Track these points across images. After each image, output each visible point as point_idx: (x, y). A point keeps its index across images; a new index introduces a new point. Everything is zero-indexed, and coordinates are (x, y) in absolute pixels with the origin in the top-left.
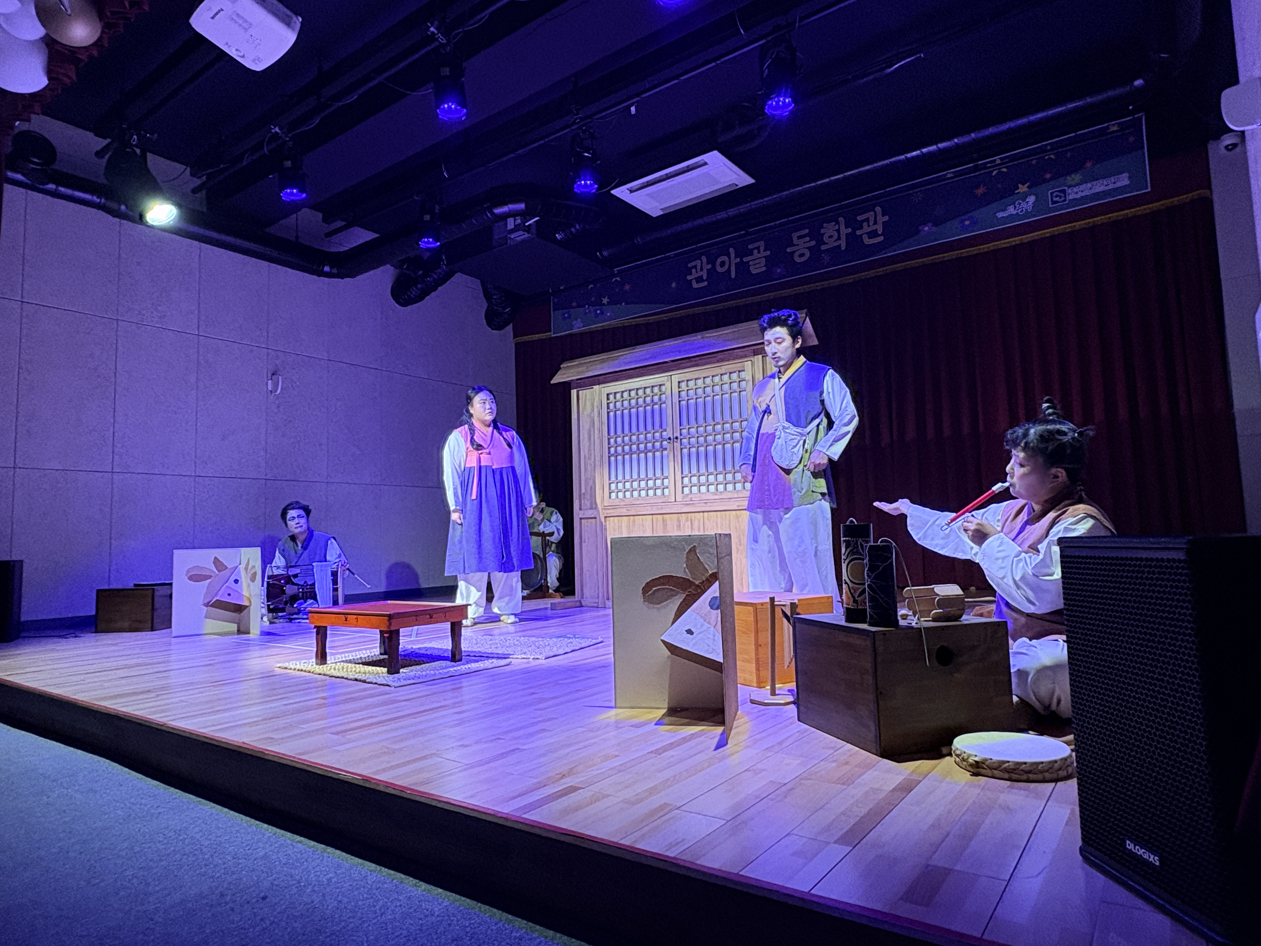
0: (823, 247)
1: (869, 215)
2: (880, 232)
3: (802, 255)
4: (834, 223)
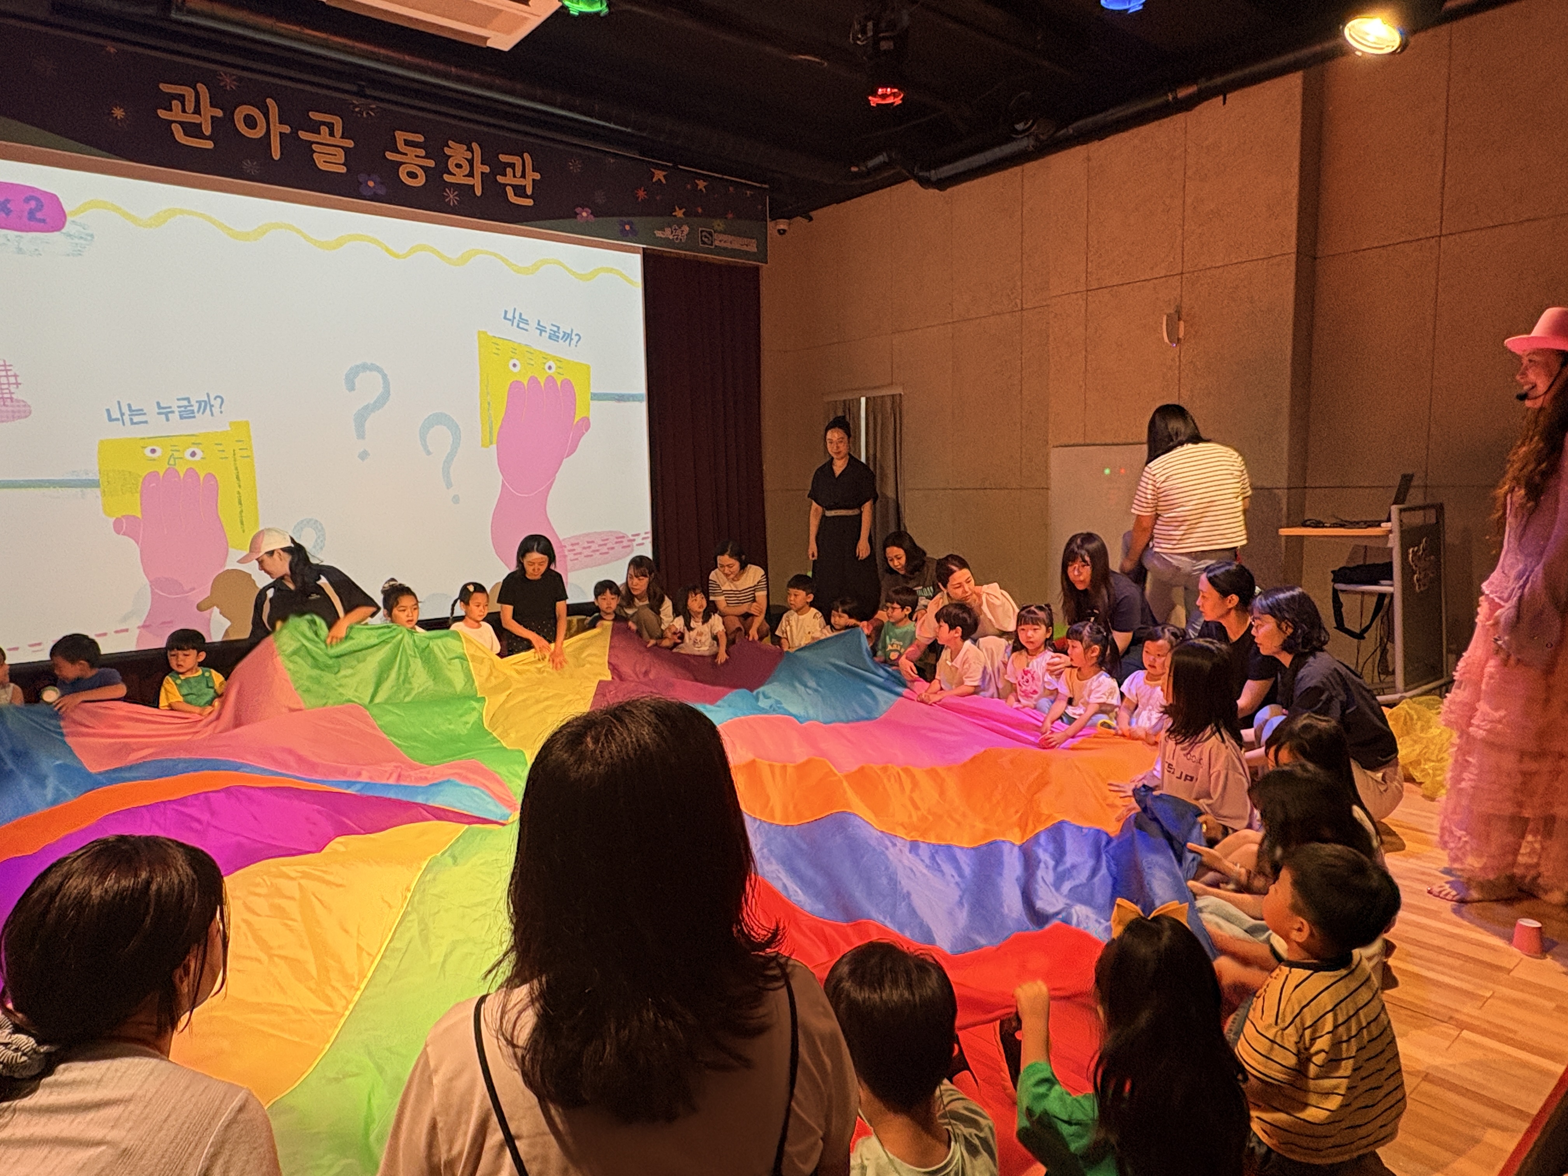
0: (446, 177)
1: (516, 160)
2: (529, 191)
3: (412, 175)
4: (465, 147)
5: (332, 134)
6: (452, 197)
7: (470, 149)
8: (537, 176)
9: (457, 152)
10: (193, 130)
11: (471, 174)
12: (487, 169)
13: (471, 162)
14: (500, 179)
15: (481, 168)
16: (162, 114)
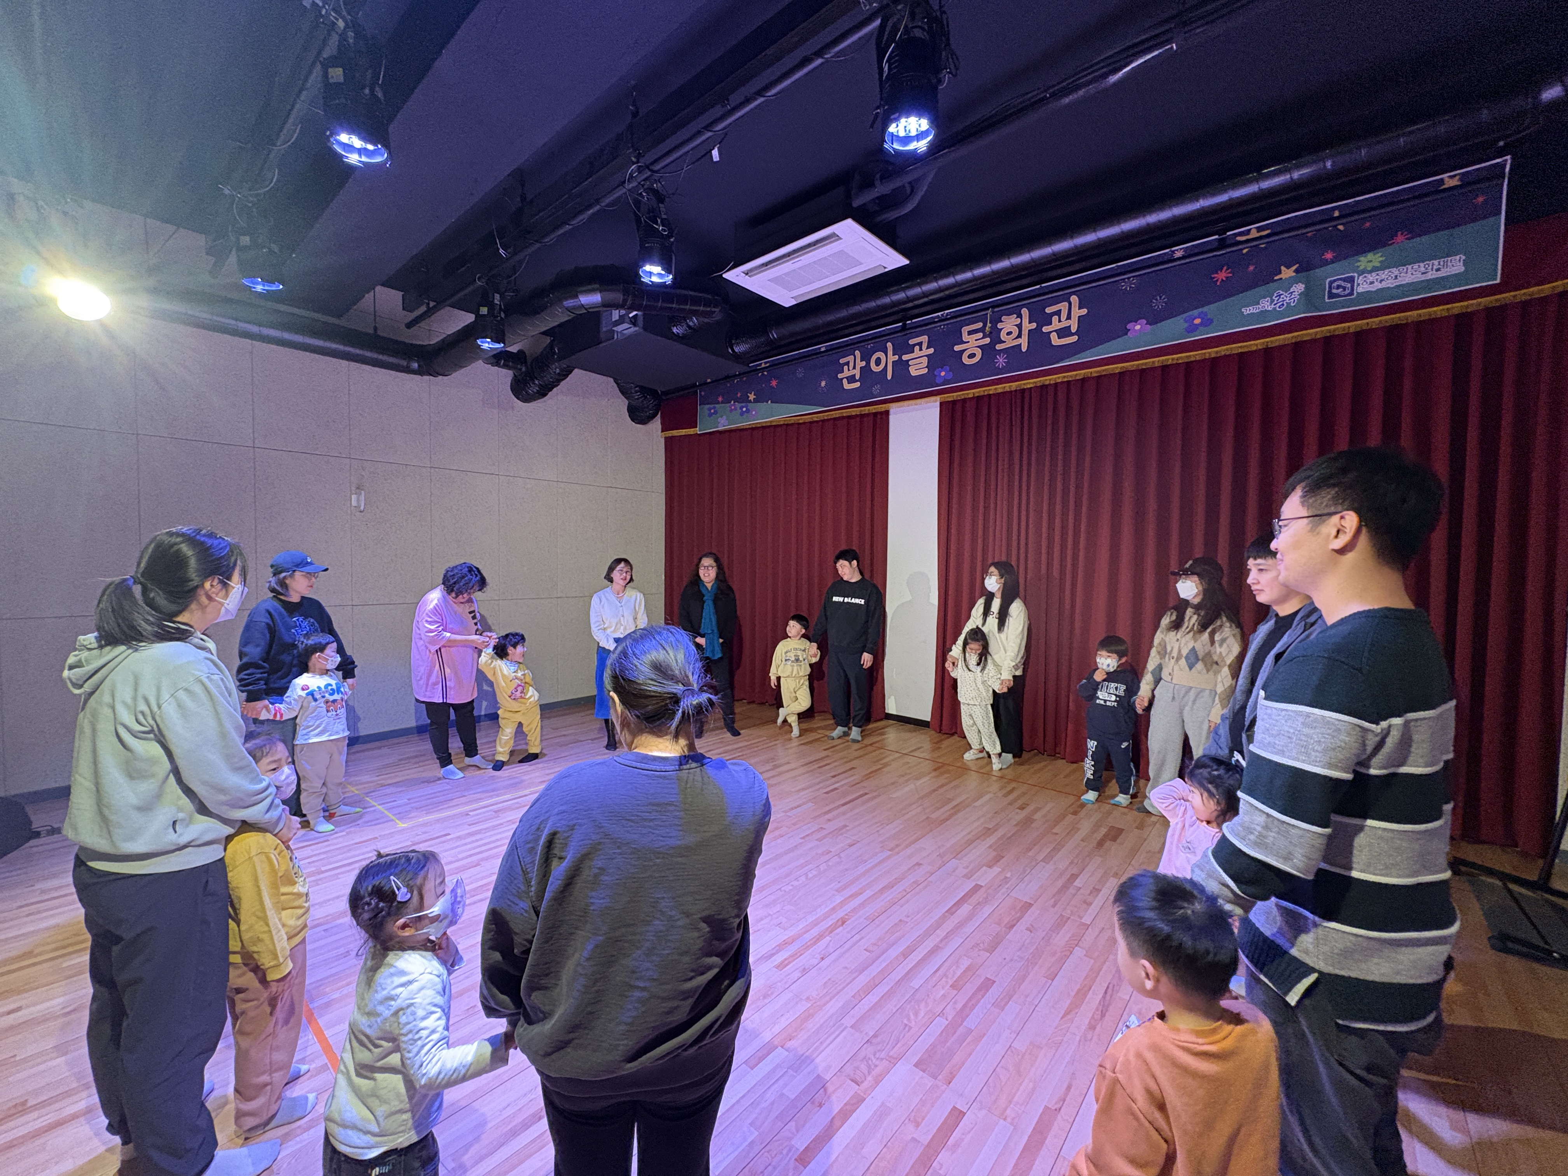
0: (999, 347)
1: (1063, 306)
2: (1074, 329)
3: (972, 356)
4: (1015, 316)
5: (921, 350)
6: (1001, 361)
7: (1020, 316)
8: (1084, 311)
9: (1008, 324)
10: (852, 379)
11: (1019, 336)
12: (1034, 325)
13: (1020, 326)
14: (1045, 329)
15: (1028, 326)
16: (840, 376)
